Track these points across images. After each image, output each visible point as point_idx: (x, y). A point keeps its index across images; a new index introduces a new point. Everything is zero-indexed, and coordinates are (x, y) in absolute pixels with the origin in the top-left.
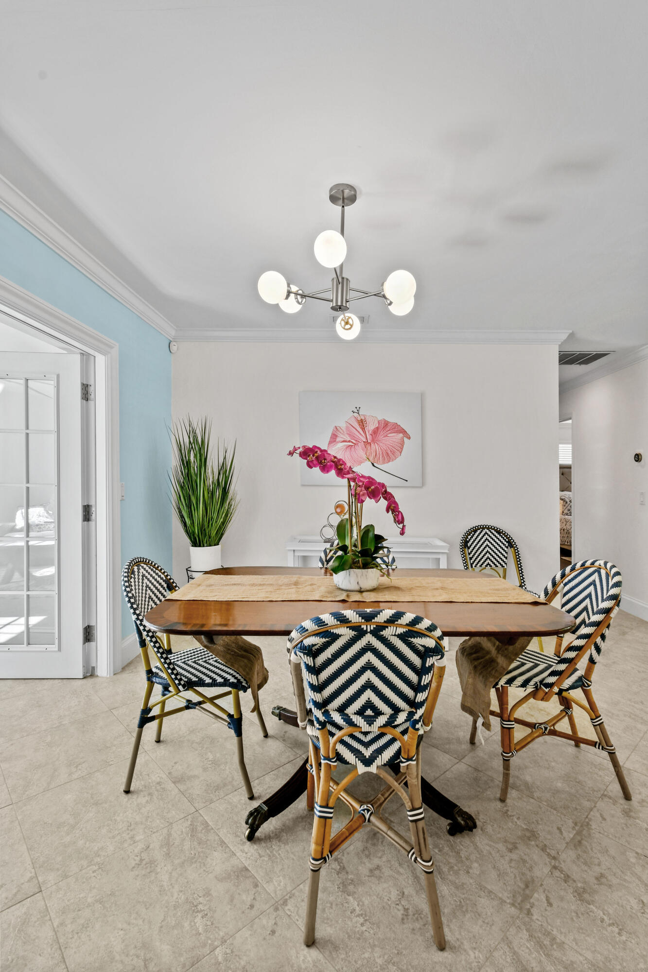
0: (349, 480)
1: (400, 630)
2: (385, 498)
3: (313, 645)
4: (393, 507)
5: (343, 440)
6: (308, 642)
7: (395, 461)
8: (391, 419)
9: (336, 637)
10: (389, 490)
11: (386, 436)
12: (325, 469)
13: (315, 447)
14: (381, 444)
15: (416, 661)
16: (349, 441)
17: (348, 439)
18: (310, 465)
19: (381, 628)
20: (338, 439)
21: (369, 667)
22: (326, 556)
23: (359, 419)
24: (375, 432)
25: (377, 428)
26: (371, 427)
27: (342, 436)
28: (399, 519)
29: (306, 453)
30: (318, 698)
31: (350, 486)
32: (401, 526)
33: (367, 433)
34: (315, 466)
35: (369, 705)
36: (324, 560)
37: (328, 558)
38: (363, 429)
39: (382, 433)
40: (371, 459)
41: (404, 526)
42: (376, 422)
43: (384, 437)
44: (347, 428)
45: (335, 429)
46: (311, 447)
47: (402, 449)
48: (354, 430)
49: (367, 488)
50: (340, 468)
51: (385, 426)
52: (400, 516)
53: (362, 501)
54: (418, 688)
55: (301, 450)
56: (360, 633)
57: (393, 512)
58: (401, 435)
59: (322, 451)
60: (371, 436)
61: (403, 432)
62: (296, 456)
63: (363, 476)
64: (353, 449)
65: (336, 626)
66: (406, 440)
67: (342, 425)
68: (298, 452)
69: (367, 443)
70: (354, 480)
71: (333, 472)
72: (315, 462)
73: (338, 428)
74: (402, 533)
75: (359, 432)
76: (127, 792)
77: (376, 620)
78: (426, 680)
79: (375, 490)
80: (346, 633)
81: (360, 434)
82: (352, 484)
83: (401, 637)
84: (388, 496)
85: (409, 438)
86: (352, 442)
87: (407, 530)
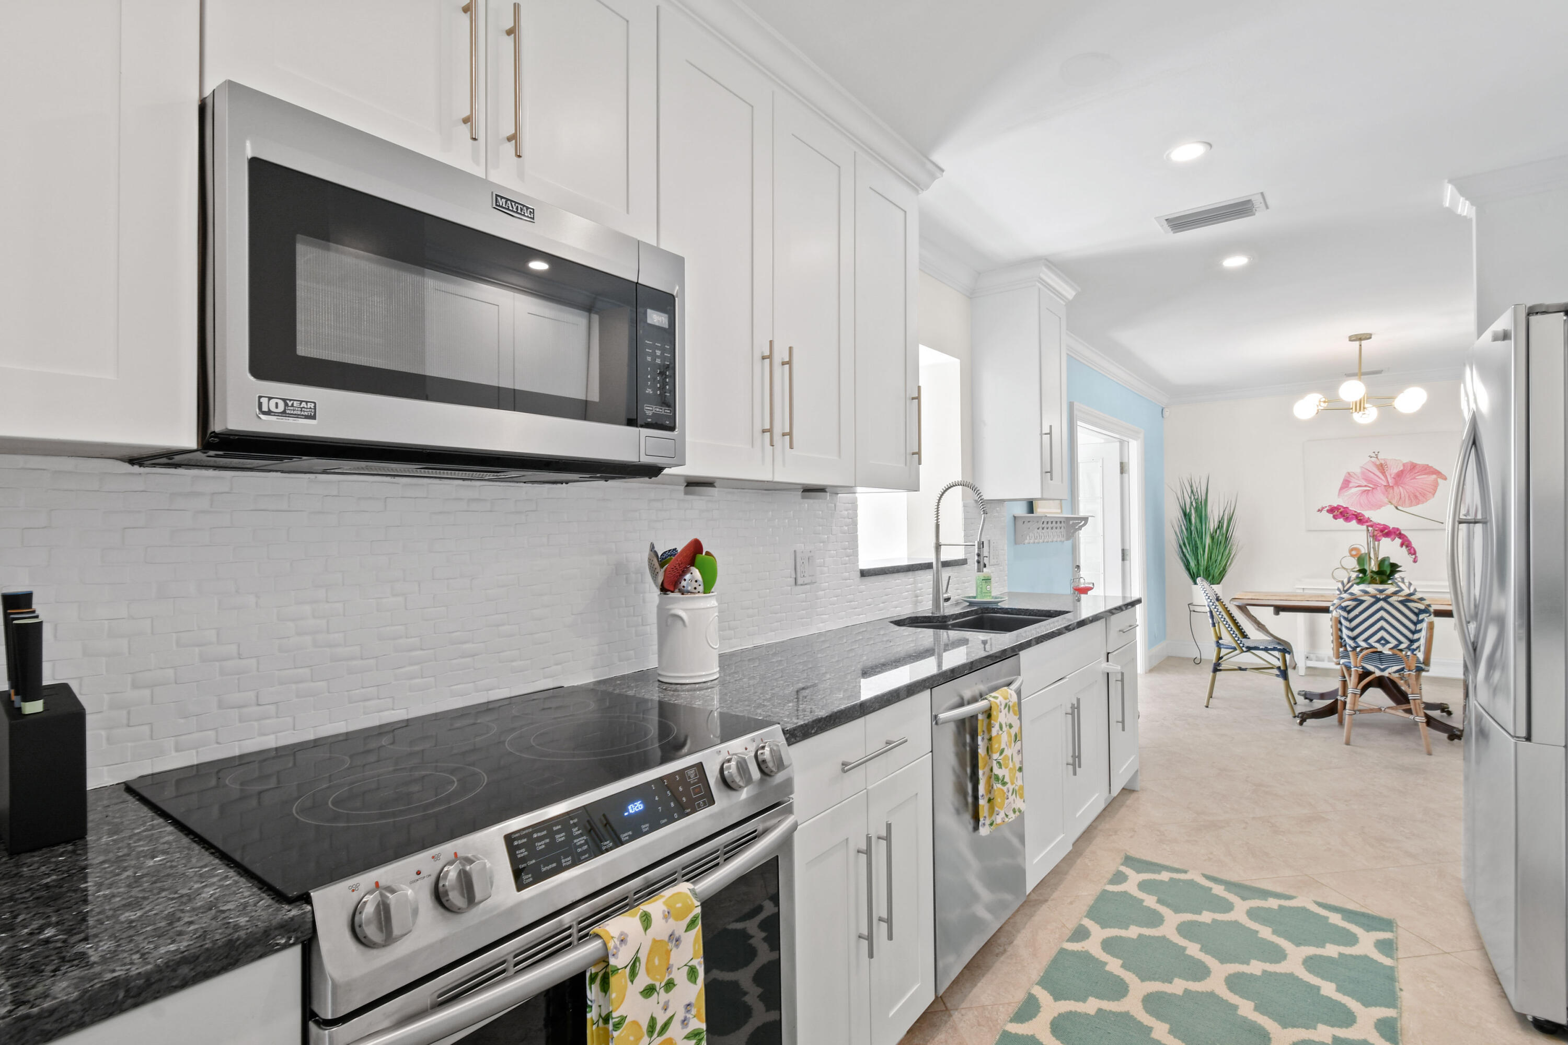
0: (1368, 526)
1: (1401, 599)
2: (1400, 538)
3: (1348, 606)
4: (1406, 543)
5: (1357, 485)
6: (1344, 604)
7: (1425, 504)
8: (1420, 461)
9: (1362, 602)
10: (1403, 532)
11: (1414, 478)
12: (1347, 519)
13: (1339, 506)
14: (1407, 487)
15: (1414, 618)
16: (1366, 486)
17: (1365, 484)
18: (1335, 517)
19: (1389, 596)
20: (1351, 485)
21: (1382, 628)
22: (1344, 587)
23: (1378, 463)
24: (1400, 475)
25: (1402, 471)
26: (1394, 470)
27: (1356, 481)
28: (1412, 552)
29: (1332, 510)
30: (1350, 633)
31: (1368, 530)
32: (1414, 556)
33: (1389, 477)
34: (1340, 518)
35: (1382, 638)
36: (1342, 590)
37: (1345, 589)
38: (1383, 473)
39: (1408, 476)
40: (1394, 502)
41: (1416, 557)
42: (1401, 465)
43: (1411, 479)
44: (1363, 473)
45: (1347, 475)
46: (1336, 506)
47: (1435, 491)
48: (1372, 475)
49: (1382, 531)
50: (1360, 519)
51: (1412, 469)
52: (1412, 550)
53: (1379, 540)
54: (1413, 633)
55: (1328, 508)
56: (1378, 600)
57: (1407, 547)
58: (1434, 476)
59: (1344, 508)
60: (1393, 480)
61: (1437, 473)
62: (1324, 512)
63: (1379, 524)
64: (1370, 493)
65: (1361, 596)
66: (1440, 481)
67: (1358, 470)
68: (1326, 509)
69: (1388, 487)
70: (1371, 526)
71: (1354, 522)
72: (1340, 516)
73: (1351, 474)
74: (1415, 561)
75: (1377, 476)
76: (1207, 707)
77: (1385, 592)
78: (1419, 627)
79: (1387, 532)
80: (1369, 600)
81: (1379, 478)
82: (1370, 529)
83: (1401, 602)
84: (1401, 536)
85: (1445, 479)
86: (1369, 487)
87: (1419, 559)
